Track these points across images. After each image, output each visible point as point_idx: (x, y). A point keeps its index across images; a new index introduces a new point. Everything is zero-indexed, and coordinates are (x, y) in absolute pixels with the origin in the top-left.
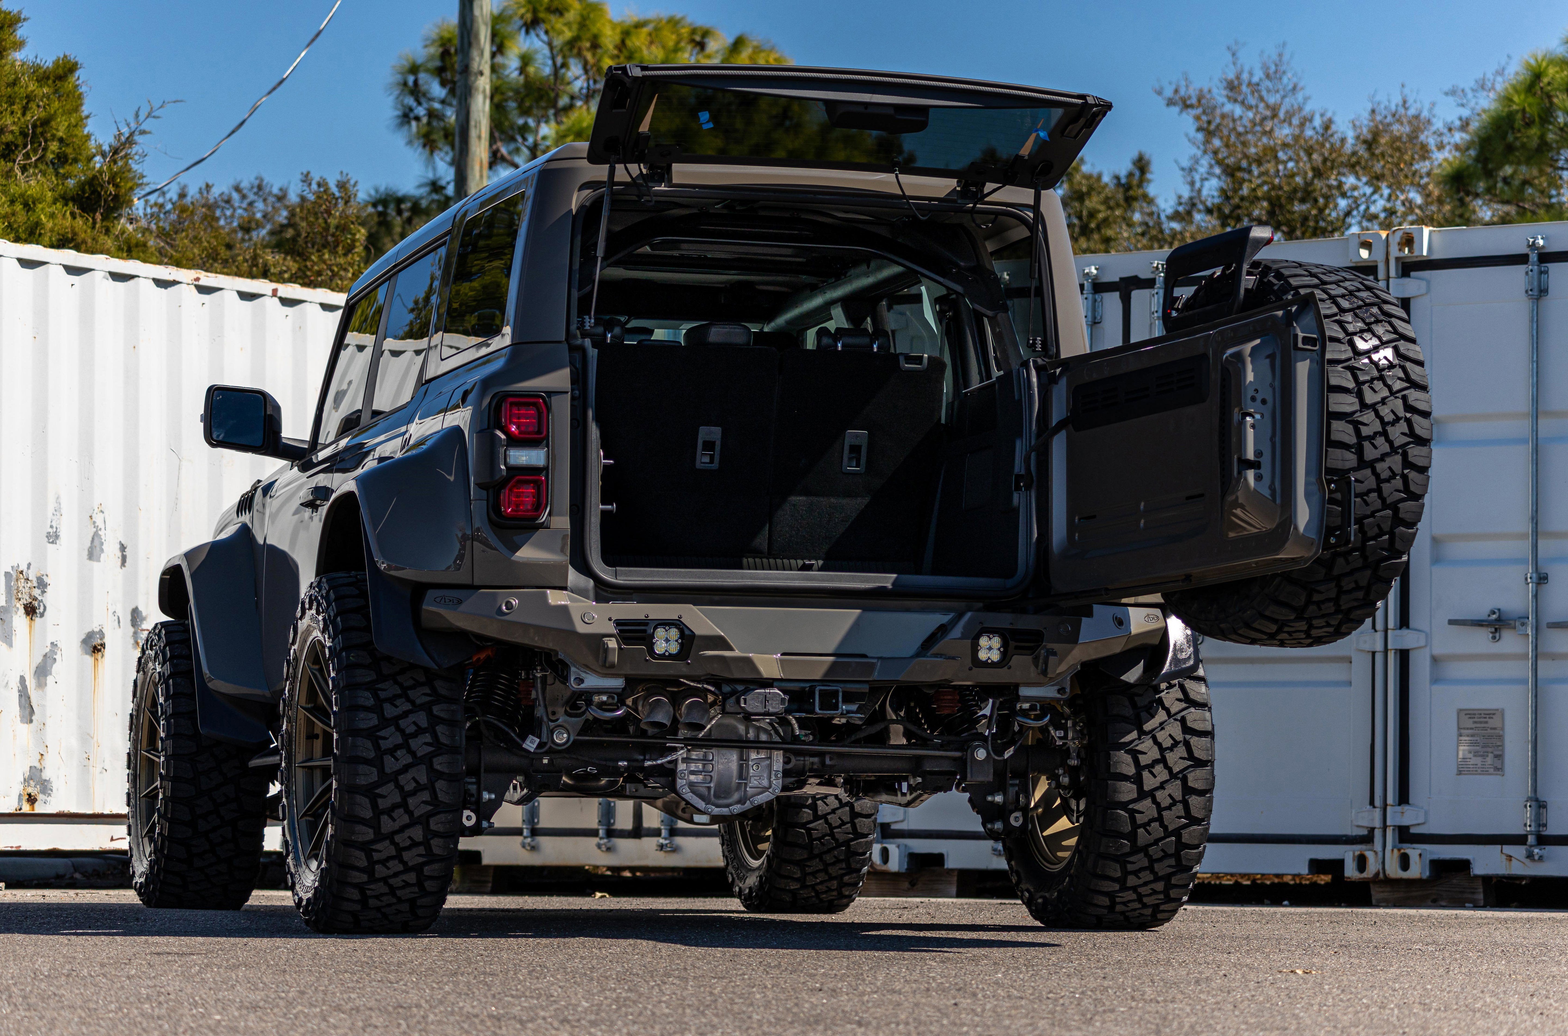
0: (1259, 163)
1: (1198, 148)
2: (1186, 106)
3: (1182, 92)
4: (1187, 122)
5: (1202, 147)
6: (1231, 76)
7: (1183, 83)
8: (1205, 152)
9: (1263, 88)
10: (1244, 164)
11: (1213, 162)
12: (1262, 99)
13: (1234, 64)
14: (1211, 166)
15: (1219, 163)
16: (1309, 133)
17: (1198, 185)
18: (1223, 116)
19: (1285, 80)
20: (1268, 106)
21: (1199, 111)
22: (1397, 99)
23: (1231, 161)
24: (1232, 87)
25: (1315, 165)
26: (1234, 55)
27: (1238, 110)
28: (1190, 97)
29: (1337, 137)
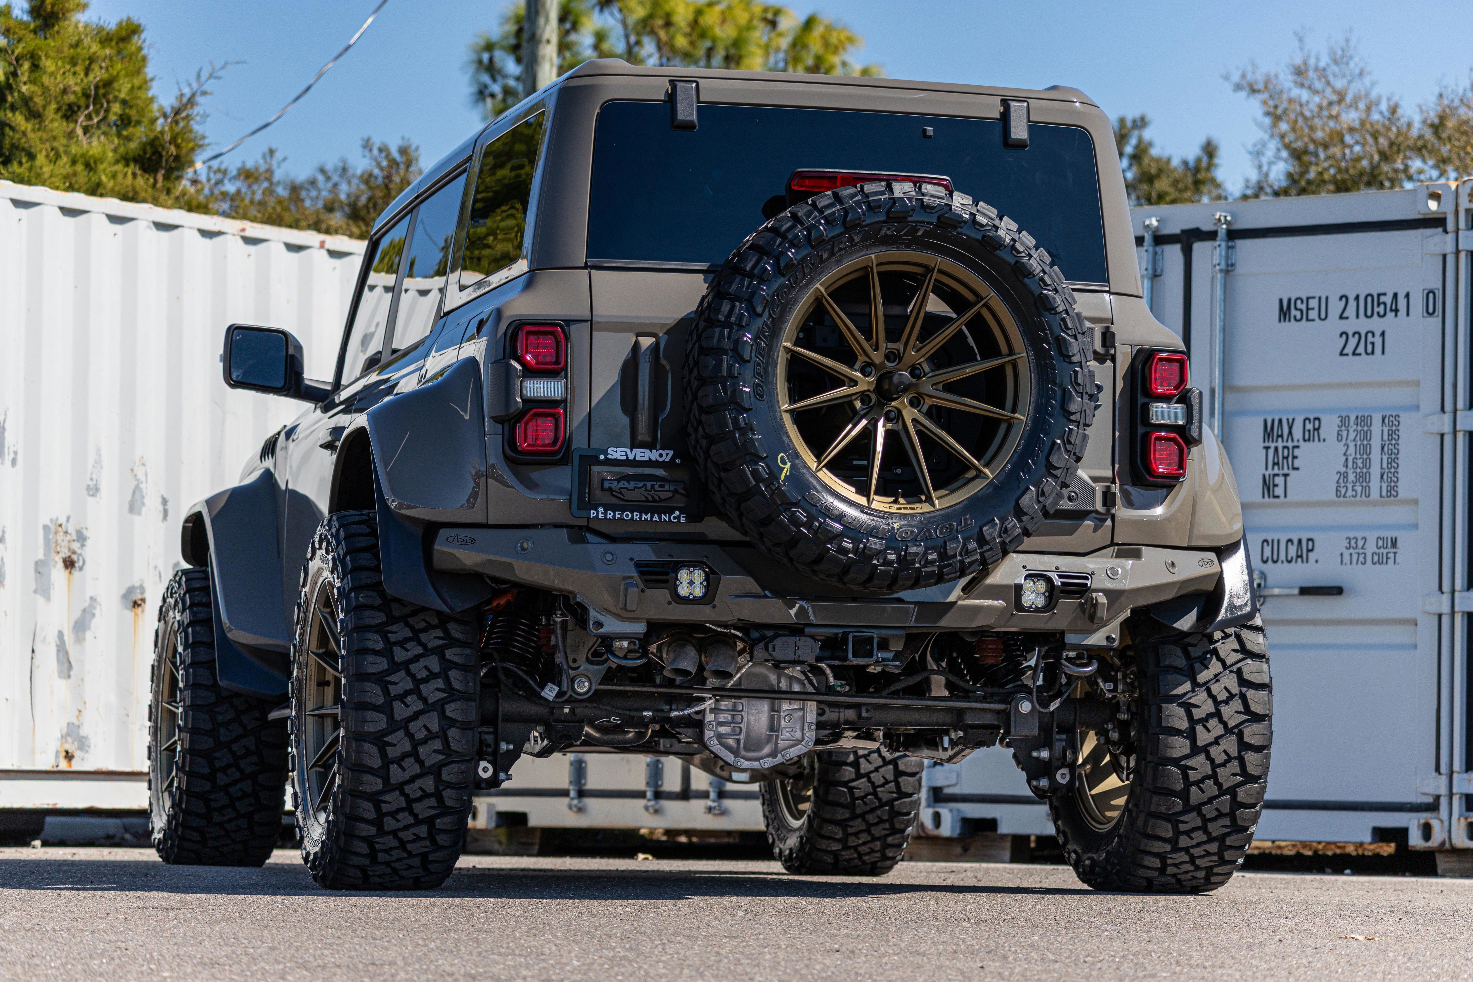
0: (1326, 147)
1: (1266, 132)
2: (1253, 90)
3: (1249, 77)
4: (1255, 107)
5: (1269, 131)
6: (1298, 61)
7: (1250, 68)
8: (1272, 136)
9: (1330, 71)
10: (1311, 147)
11: (1280, 146)
12: (1328, 83)
13: (1301, 49)
14: (1278, 150)
15: (1287, 147)
16: (1376, 117)
17: (1265, 169)
18: (1291, 101)
19: (1352, 65)
20: (1334, 91)
21: (1265, 96)
22: (1463, 84)
23: (1299, 144)
24: (1299, 72)
25: (1380, 147)
26: (1301, 40)
27: (1305, 95)
28: (1256, 82)
29: (1403, 121)
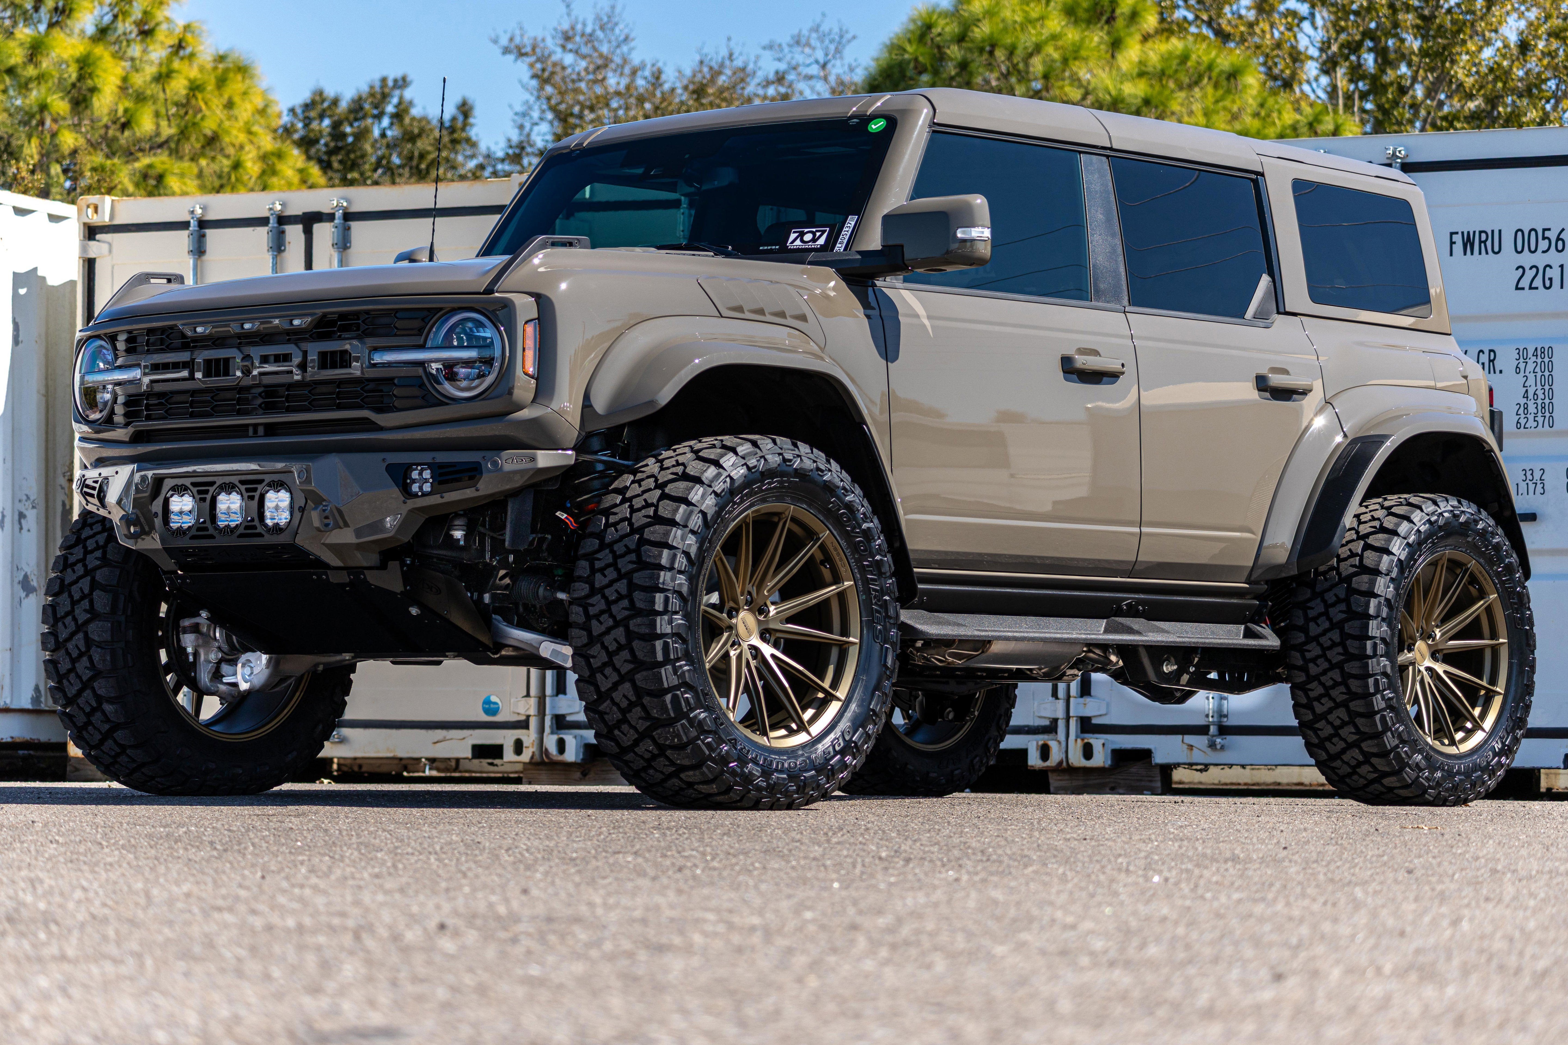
1: (532, 94)
2: (521, 54)
3: (518, 41)
4: (522, 70)
5: (535, 93)
6: (566, 26)
7: (518, 32)
8: (538, 98)
9: (596, 36)
11: (545, 107)
12: (595, 49)
13: (569, 15)
14: (543, 111)
15: (552, 108)
16: (640, 82)
17: (527, 129)
18: (556, 64)
19: (617, 31)
20: (601, 56)
21: (533, 59)
22: (723, 51)
23: (563, 107)
24: (567, 36)
27: (570, 59)
28: (524, 46)
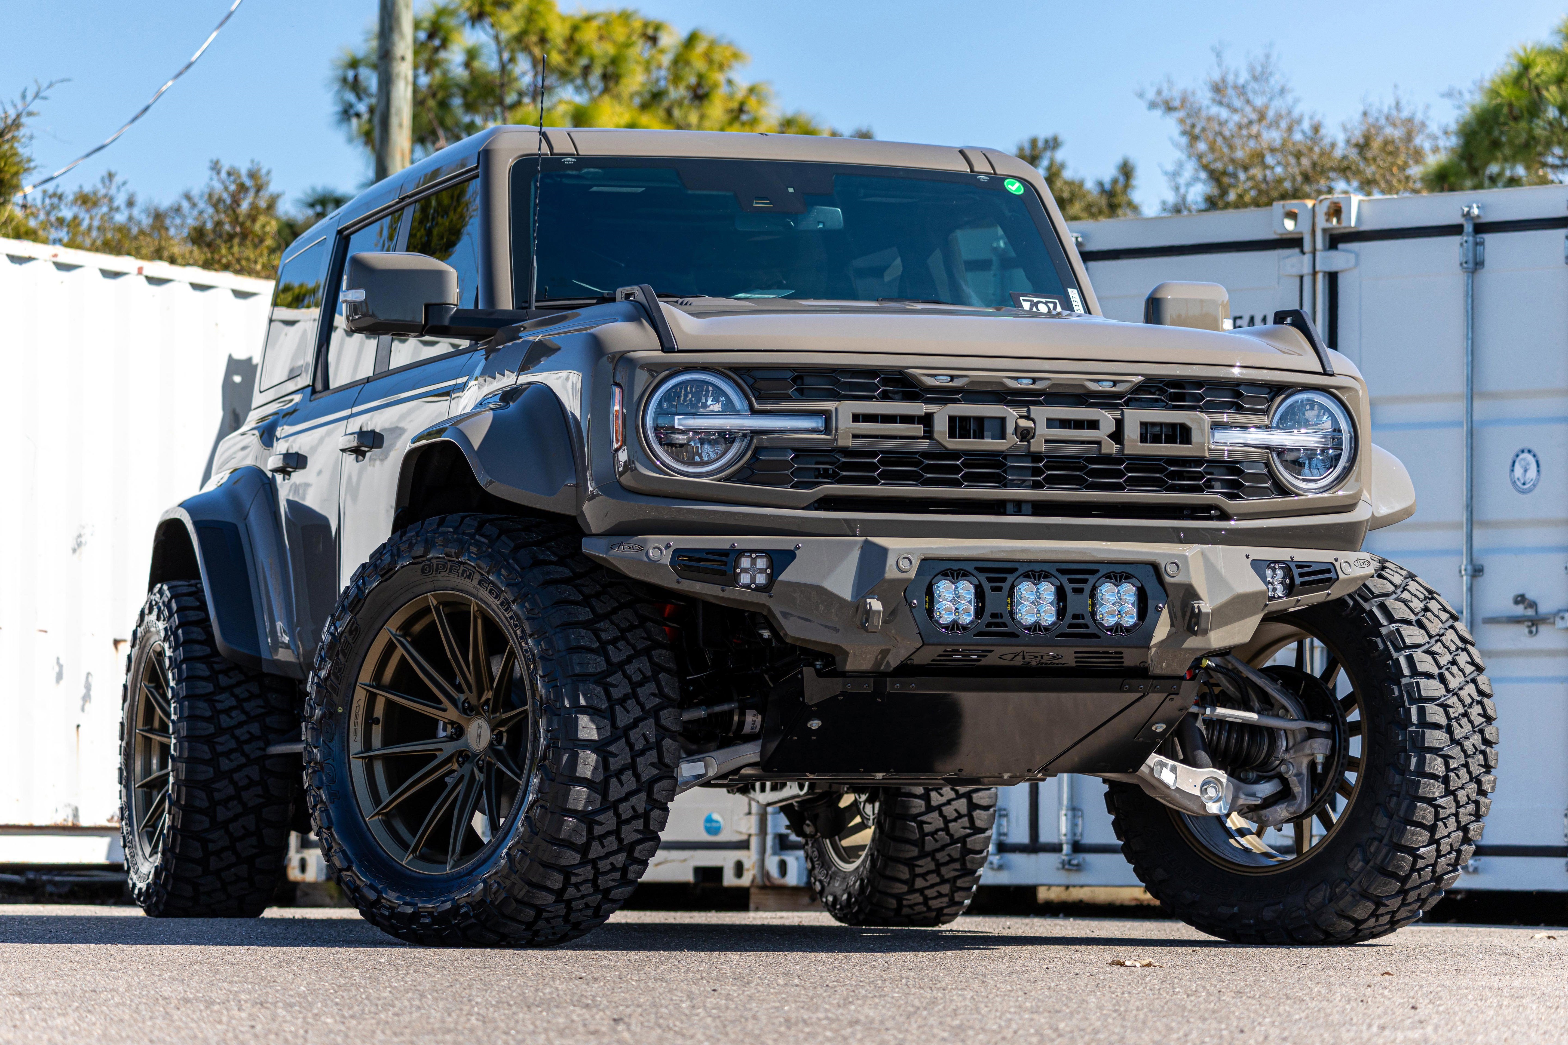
0: (1246, 168)
1: (1183, 152)
2: (1169, 108)
3: (1165, 94)
4: (1171, 126)
5: (1186, 152)
6: (1216, 76)
7: (1166, 85)
9: (1249, 88)
11: (1198, 166)
12: (1248, 101)
13: (1219, 65)
14: (1196, 171)
16: (1298, 137)
17: (1182, 190)
18: (1209, 119)
19: (1272, 81)
20: (1255, 109)
21: (1181, 114)
22: (1389, 101)
23: (1218, 165)
24: (1218, 89)
25: (1303, 168)
26: (1219, 55)
27: (1224, 113)
28: (1172, 99)
29: (1327, 141)
